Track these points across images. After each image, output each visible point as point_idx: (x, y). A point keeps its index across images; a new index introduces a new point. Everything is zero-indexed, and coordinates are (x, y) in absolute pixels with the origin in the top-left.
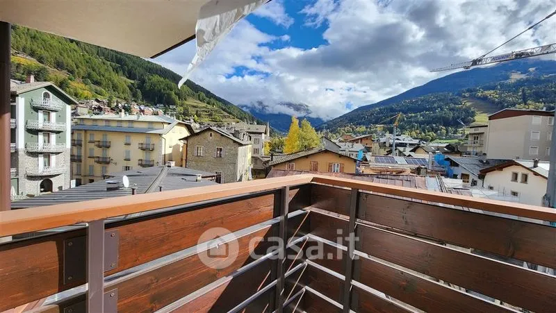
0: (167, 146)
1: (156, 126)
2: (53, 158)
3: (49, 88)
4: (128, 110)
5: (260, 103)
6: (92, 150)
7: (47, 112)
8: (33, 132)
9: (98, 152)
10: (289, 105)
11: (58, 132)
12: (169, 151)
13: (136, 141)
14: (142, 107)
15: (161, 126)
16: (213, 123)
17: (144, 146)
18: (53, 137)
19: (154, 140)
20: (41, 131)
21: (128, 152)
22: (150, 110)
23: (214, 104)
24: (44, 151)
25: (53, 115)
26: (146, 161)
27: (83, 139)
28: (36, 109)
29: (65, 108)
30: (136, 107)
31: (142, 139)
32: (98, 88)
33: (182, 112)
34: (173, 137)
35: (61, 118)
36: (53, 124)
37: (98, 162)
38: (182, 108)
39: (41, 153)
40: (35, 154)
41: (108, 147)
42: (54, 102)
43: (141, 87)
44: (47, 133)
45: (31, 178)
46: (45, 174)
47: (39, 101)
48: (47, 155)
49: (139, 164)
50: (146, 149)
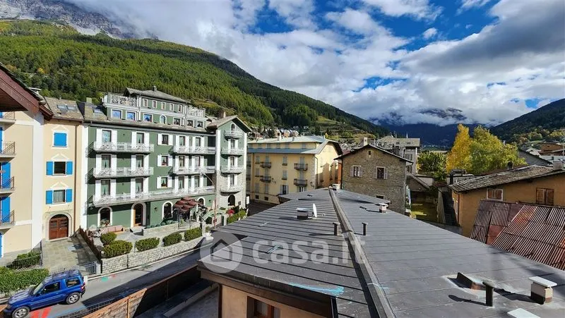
0: (319, 166)
1: (309, 146)
2: (236, 177)
3: (235, 120)
4: (271, 135)
6: (258, 170)
7: (233, 139)
8: (225, 156)
9: (262, 172)
11: (239, 156)
12: (320, 171)
13: (292, 162)
14: (282, 131)
15: (313, 146)
16: (342, 140)
17: (299, 167)
18: (236, 159)
19: (307, 161)
20: (229, 155)
21: (285, 172)
22: (288, 132)
23: (343, 121)
24: (231, 172)
25: (236, 141)
26: (300, 180)
27: (252, 161)
28: (227, 138)
29: (243, 134)
30: (278, 131)
31: (297, 160)
33: (314, 131)
34: (322, 157)
35: (241, 145)
36: (237, 151)
37: (262, 180)
38: (314, 128)
39: (229, 174)
40: (225, 175)
41: (270, 167)
42: (238, 132)
43: (281, 113)
44: (233, 156)
45: (223, 194)
46: (231, 191)
47: (229, 132)
48: (233, 175)
49: (294, 184)
50: (302, 169)
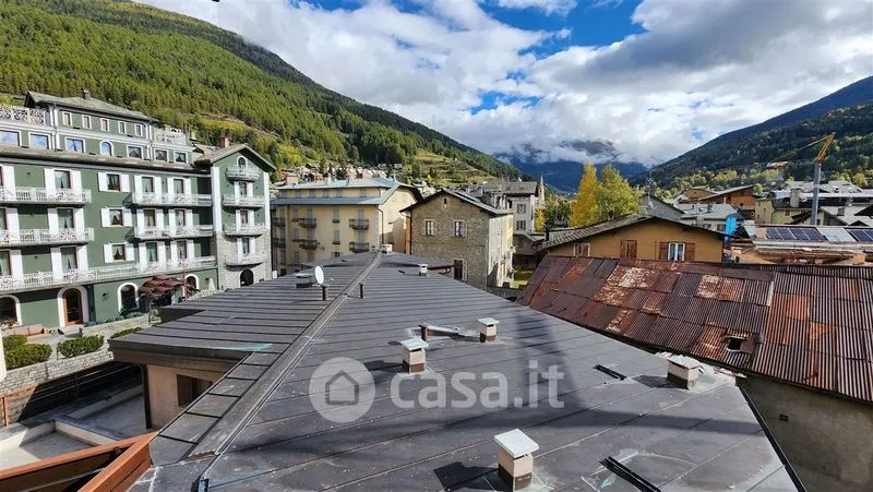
0: (386, 223)
1: (370, 193)
2: (253, 241)
3: (244, 152)
4: (341, 175)
5: (527, 147)
6: (296, 230)
7: (244, 182)
8: (230, 210)
9: (303, 234)
10: (578, 145)
11: (256, 209)
12: (388, 229)
13: (346, 217)
14: (360, 170)
15: (376, 193)
16: (454, 185)
17: (356, 224)
18: (251, 214)
19: (368, 215)
20: (238, 208)
21: (337, 233)
22: (367, 173)
23: (455, 156)
24: (244, 233)
25: (250, 186)
26: (359, 244)
27: (286, 216)
28: (232, 180)
29: (262, 176)
30: (353, 170)
31: (353, 214)
32: (309, 150)
33: (410, 172)
34: (392, 208)
35: (259, 191)
36: (251, 199)
37: (303, 247)
38: (410, 167)
39: (239, 236)
40: (233, 238)
41: (314, 226)
42: (250, 171)
43: (357, 142)
44: (245, 210)
45: (231, 268)
46: (244, 263)
47: (235, 170)
48: (246, 239)
49: (351, 249)
50: (360, 227)
